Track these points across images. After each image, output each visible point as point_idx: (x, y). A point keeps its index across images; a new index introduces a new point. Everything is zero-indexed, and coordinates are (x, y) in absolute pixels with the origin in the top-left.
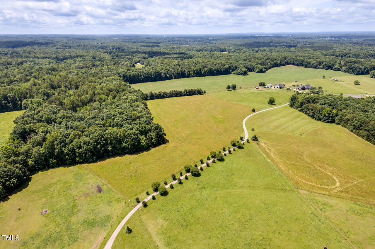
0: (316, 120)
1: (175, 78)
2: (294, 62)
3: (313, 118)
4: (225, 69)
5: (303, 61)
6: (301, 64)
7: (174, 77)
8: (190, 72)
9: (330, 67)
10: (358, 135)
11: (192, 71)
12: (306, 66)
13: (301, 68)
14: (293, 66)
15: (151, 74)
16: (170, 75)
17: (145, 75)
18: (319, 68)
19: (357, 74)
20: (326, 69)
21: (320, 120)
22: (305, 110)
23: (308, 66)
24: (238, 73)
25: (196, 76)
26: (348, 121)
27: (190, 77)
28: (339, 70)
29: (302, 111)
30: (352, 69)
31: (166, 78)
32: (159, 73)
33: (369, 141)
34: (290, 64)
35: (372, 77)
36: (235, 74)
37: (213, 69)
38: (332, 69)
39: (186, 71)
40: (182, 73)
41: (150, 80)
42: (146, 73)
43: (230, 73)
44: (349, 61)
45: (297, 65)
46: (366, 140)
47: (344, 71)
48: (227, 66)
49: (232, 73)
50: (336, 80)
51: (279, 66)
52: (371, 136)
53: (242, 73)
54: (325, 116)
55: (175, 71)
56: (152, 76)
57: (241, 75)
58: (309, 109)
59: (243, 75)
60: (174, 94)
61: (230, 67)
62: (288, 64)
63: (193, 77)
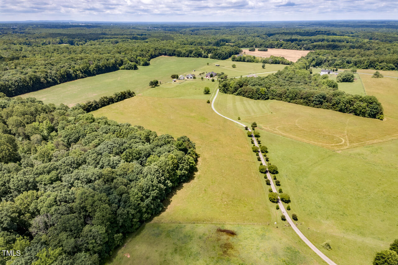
0: (255, 99)
1: (61, 82)
2: (165, 52)
3: (252, 99)
4: (113, 65)
5: (175, 51)
6: (173, 53)
7: (58, 81)
8: (76, 72)
9: (200, 55)
10: (296, 104)
11: (77, 70)
12: (179, 56)
13: (174, 58)
14: (165, 56)
15: (26, 81)
16: (52, 79)
17: (16, 84)
18: (191, 57)
19: (222, 59)
20: (197, 57)
21: (258, 99)
22: (243, 93)
23: (180, 55)
24: (127, 68)
25: (86, 77)
26: (281, 95)
27: (79, 79)
28: (207, 57)
29: (238, 94)
30: (217, 55)
31: (49, 84)
32: (36, 78)
33: (308, 106)
34: (162, 55)
35: (233, 61)
36: (123, 69)
37: (100, 64)
38: (201, 57)
39: (71, 71)
40: (67, 75)
41: (26, 91)
42: (16, 81)
43: (118, 69)
44: (207, 49)
45: (170, 55)
46: (306, 105)
47: (212, 58)
48: (113, 61)
49: (120, 68)
50: (218, 66)
51: (155, 57)
52: (309, 102)
53: (132, 68)
54: (262, 95)
55: (56, 74)
56: (28, 83)
57: (132, 69)
58: (246, 92)
59: (134, 70)
60: (106, 102)
61: (116, 61)
62: (160, 54)
63: (82, 77)
